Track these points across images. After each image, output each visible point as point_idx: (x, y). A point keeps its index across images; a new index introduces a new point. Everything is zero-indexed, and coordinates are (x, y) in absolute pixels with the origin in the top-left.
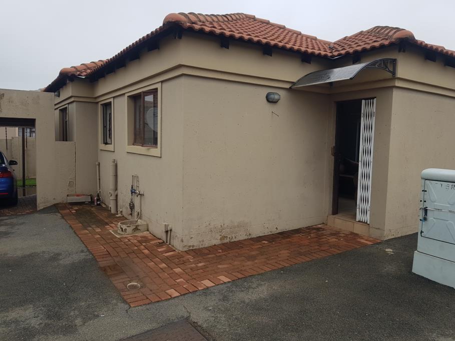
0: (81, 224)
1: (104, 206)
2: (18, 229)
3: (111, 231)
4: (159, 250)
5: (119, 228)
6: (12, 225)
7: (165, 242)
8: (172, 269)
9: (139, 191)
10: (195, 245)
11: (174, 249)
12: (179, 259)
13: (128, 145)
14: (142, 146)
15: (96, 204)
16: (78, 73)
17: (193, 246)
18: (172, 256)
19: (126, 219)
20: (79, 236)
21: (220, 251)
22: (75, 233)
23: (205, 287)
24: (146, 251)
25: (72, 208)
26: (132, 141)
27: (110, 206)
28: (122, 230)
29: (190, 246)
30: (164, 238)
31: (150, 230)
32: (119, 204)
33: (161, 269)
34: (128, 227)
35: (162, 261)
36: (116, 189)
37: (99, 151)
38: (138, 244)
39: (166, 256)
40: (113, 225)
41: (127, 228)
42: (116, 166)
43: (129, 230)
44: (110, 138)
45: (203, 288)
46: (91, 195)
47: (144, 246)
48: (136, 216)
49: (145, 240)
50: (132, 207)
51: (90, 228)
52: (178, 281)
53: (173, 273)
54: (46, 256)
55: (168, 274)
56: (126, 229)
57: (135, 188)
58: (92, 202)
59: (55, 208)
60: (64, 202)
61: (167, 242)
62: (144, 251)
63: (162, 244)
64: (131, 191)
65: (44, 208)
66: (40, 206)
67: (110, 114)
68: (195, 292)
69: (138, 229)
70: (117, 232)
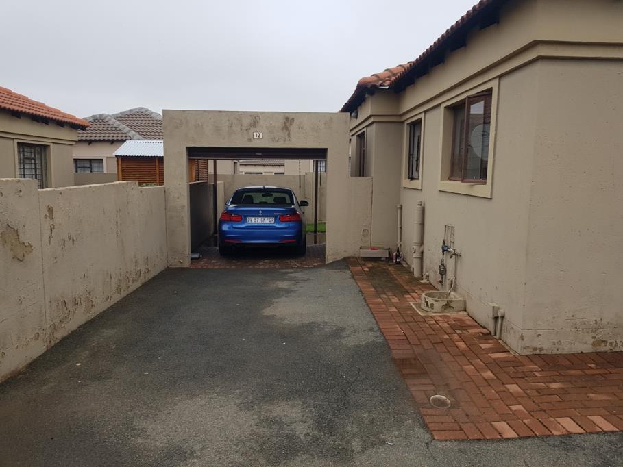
0: (374, 288)
1: (405, 265)
2: (301, 287)
3: (411, 303)
4: (483, 346)
5: (423, 302)
6: (296, 281)
7: (493, 334)
8: (503, 384)
9: (454, 250)
10: (545, 347)
11: (507, 348)
12: (515, 367)
13: (442, 180)
14: (462, 181)
15: (394, 261)
16: (380, 82)
17: (541, 349)
18: (503, 361)
19: (434, 288)
20: (370, 305)
21: (593, 366)
22: (365, 301)
23: (565, 432)
24: (462, 345)
25: (364, 265)
26: (448, 174)
27: (413, 266)
28: (427, 305)
29: (535, 349)
30: (491, 327)
31: (468, 309)
32: (425, 264)
33: (486, 380)
34: (436, 301)
35: (488, 366)
36: (422, 244)
37: (402, 189)
38: (450, 331)
39: (494, 359)
40: (415, 295)
41: (434, 303)
42: (423, 210)
43: (438, 306)
44: (417, 170)
45: (561, 433)
46: (389, 249)
47: (459, 335)
48: (448, 286)
49: (460, 325)
50: (443, 271)
51: (385, 296)
52: (514, 408)
53: (504, 391)
54: (328, 329)
55: (497, 392)
56: (432, 305)
57: (448, 243)
58: (390, 258)
59: (346, 263)
60: (356, 256)
61: (495, 335)
62: (457, 343)
63: (487, 336)
64: (443, 248)
65: (333, 262)
66: (329, 259)
67: (419, 137)
68: (544, 437)
69: (450, 307)
70: (420, 307)
